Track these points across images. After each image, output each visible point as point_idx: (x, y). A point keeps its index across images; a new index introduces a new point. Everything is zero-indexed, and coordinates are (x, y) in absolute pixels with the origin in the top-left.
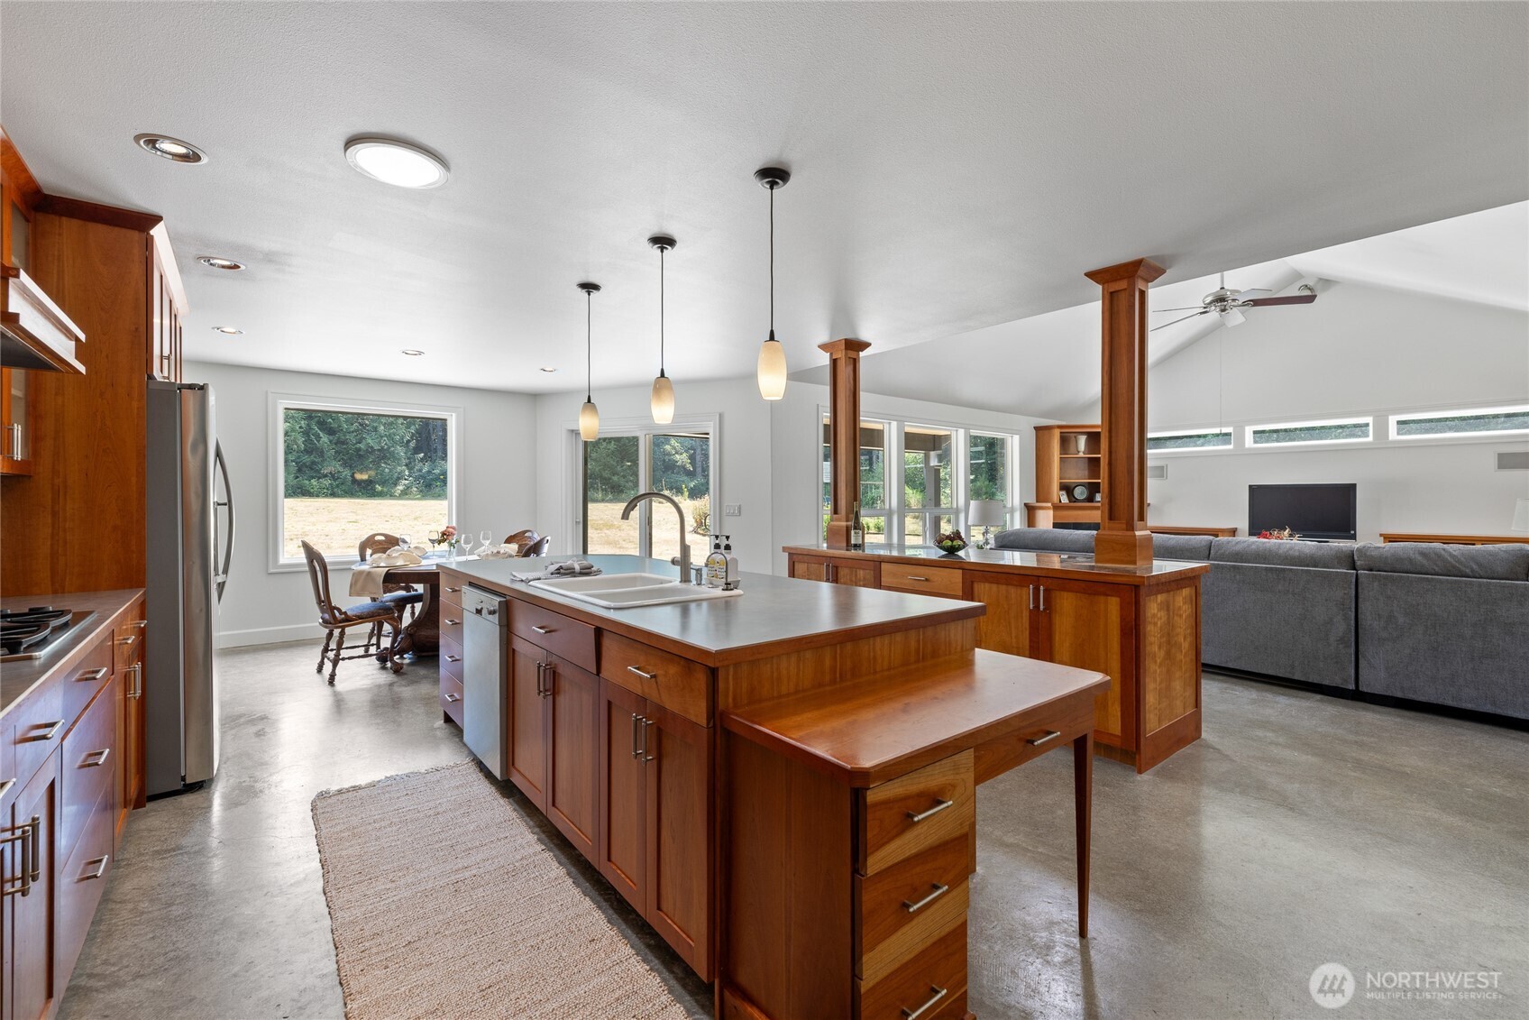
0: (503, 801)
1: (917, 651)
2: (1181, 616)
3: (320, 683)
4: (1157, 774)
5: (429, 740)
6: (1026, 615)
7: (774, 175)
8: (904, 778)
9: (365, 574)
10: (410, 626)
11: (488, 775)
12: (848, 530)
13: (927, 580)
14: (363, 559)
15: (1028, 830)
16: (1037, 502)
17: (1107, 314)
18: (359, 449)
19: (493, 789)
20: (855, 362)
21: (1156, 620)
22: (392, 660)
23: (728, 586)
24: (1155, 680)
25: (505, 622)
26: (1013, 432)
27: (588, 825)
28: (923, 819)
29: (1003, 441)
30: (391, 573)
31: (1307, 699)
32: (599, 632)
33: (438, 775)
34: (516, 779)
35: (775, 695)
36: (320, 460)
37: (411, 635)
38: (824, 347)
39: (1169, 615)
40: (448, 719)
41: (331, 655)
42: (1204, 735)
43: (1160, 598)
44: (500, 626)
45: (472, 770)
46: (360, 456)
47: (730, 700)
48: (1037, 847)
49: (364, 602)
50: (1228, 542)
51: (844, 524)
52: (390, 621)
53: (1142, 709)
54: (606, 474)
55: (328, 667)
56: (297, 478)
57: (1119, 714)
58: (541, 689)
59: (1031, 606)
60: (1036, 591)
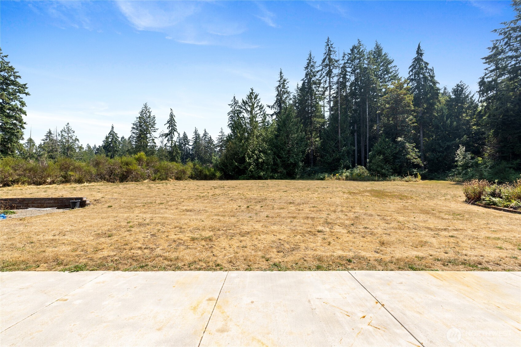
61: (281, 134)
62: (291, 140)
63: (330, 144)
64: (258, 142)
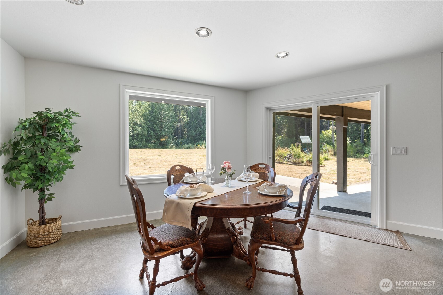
61: (155, 110)
62: (163, 116)
63: (194, 121)
64: (133, 116)
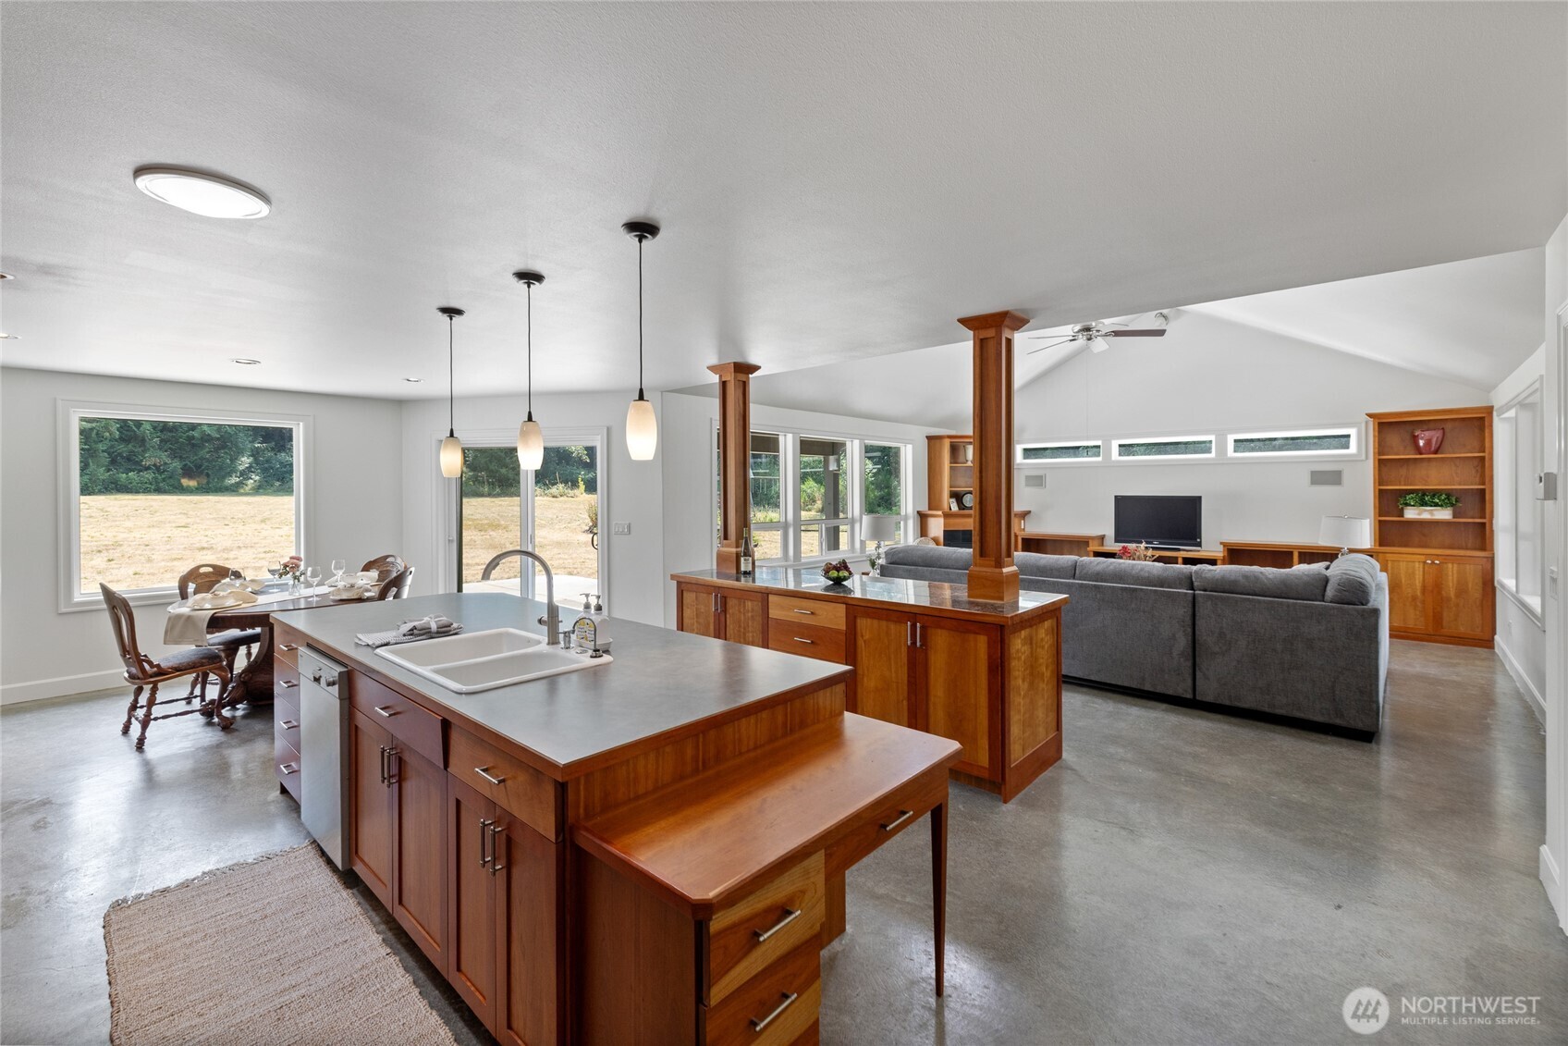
0: (345, 893)
1: (785, 724)
2: (1043, 647)
3: (125, 747)
4: (1021, 802)
5: (260, 820)
6: (904, 650)
7: (643, 229)
8: (750, 898)
9: (183, 620)
10: (243, 672)
11: (329, 862)
12: (738, 556)
13: (812, 613)
14: (184, 595)
15: (900, 877)
16: (930, 509)
17: (978, 359)
18: (193, 437)
19: (335, 879)
20: (745, 385)
21: (1020, 654)
22: (219, 715)
23: (597, 653)
24: (1019, 711)
25: (346, 695)
26: (906, 442)
27: (436, 927)
28: (769, 937)
29: (898, 449)
30: (218, 618)
31: (1154, 709)
32: (446, 726)
33: (270, 864)
34: (359, 869)
35: (632, 796)
36: (140, 450)
37: (244, 683)
38: (713, 368)
39: (1032, 648)
40: (284, 791)
41: (140, 713)
42: (1065, 755)
43: (1023, 633)
44: (341, 699)
45: (311, 854)
46: (193, 445)
47: (582, 811)
48: (905, 897)
49: (184, 651)
50: (1091, 562)
51: (734, 550)
52: (217, 672)
53: (1007, 741)
54: (493, 466)
55: (136, 729)
56: (109, 470)
57: (987, 747)
58: (386, 776)
59: (909, 643)
60: (914, 627)
